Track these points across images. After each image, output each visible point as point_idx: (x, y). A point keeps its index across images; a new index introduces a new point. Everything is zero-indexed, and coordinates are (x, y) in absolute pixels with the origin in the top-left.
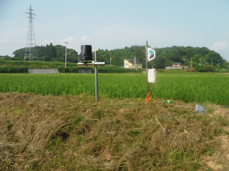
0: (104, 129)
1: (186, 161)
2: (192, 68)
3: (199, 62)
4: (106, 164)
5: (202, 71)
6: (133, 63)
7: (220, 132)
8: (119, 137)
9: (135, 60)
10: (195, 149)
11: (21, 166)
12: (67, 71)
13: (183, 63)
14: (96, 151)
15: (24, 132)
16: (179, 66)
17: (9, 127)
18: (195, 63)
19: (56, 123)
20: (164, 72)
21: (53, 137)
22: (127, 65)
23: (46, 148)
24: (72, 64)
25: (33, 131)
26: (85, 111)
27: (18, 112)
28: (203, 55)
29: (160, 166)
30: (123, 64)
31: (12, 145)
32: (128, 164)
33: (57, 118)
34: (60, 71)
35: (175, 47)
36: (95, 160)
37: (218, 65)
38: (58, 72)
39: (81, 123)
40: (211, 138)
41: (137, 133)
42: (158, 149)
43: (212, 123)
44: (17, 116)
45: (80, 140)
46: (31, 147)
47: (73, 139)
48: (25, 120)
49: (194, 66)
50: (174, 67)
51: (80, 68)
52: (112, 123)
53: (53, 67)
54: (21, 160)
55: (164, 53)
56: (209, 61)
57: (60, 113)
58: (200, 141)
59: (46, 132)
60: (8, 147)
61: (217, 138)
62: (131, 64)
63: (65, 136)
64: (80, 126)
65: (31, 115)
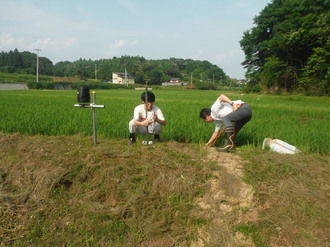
0: (108, 177)
1: (182, 203)
2: (192, 85)
3: (199, 78)
4: (112, 209)
5: (202, 89)
6: (123, 78)
7: (211, 176)
8: (123, 184)
9: (126, 74)
10: (190, 192)
11: (25, 217)
12: (39, 86)
13: (181, 78)
14: (102, 198)
15: (22, 182)
16: (177, 83)
17: (4, 176)
18: (196, 79)
19: (58, 172)
20: (161, 89)
21: (56, 186)
22: (116, 79)
23: (50, 197)
24: (45, 77)
25: (32, 180)
26: (85, 156)
27: (10, 159)
28: (205, 70)
29: (160, 208)
30: (111, 78)
31: (12, 195)
32: (132, 208)
33: (57, 165)
34: (30, 86)
35: (173, 59)
36: (101, 206)
37: (220, 82)
38: (27, 88)
39: (83, 170)
40: (203, 182)
41: (139, 180)
42: (158, 194)
43: (204, 169)
44: (10, 164)
45: (84, 188)
46: (34, 197)
47: (77, 186)
48: (21, 168)
49: (194, 82)
50: (171, 83)
51: (56, 83)
52: (115, 170)
53: (20, 81)
54: (24, 210)
55: (160, 66)
56: (211, 77)
57: (59, 159)
58: (193, 185)
59: (47, 181)
60: (9, 198)
61: (207, 182)
62: (120, 79)
63: (68, 184)
64: (83, 173)
65: (26, 162)
